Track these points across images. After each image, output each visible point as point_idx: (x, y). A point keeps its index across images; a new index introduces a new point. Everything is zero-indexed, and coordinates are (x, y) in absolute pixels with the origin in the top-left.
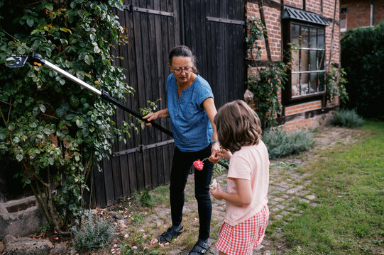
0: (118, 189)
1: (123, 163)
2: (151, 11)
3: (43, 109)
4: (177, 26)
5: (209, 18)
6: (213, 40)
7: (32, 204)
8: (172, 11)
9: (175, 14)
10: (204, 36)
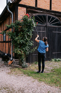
0: (32, 61)
1: (33, 56)
2: (40, 31)
3: (19, 46)
4: (46, 34)
5: (53, 32)
6: (54, 36)
7: (18, 60)
8: (45, 31)
9: (46, 32)
10: (52, 35)
